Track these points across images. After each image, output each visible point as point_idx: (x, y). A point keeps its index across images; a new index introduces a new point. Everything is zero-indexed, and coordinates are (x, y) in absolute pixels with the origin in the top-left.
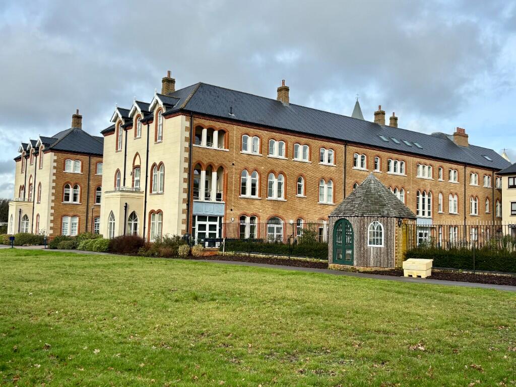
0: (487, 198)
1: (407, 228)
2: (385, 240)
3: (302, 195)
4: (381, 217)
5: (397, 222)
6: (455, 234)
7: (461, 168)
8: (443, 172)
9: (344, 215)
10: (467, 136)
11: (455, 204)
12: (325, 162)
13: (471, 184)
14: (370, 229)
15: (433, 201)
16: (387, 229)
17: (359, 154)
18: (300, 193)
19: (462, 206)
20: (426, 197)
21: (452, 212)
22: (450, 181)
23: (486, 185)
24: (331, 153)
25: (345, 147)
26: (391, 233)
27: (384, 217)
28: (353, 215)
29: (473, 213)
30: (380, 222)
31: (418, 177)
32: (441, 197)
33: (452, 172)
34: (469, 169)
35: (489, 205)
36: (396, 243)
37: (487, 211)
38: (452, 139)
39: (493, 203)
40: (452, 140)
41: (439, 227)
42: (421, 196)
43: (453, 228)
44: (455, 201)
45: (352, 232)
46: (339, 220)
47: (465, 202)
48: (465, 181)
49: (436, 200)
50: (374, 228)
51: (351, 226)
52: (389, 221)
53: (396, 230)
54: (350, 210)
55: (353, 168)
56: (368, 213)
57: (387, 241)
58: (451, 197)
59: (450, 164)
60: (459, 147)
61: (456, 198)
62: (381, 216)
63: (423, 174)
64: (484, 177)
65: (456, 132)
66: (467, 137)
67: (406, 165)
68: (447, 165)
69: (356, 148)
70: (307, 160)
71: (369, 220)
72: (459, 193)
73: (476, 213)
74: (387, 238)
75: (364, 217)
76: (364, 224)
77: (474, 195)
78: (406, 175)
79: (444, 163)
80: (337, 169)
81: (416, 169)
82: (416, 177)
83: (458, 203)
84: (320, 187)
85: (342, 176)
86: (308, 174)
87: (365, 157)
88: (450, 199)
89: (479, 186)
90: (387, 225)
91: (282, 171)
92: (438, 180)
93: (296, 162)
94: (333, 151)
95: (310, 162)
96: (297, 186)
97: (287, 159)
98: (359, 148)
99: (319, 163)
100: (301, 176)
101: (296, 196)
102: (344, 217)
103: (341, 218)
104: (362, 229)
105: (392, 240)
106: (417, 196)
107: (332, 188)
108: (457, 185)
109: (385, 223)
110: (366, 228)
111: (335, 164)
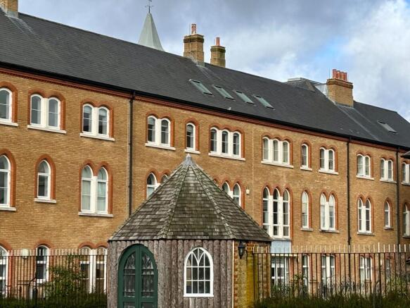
0: (388, 200)
1: (254, 260)
2: (215, 283)
3: (47, 198)
4: (208, 240)
5: (237, 249)
7: (341, 145)
8: (310, 153)
9: (140, 238)
11: (331, 213)
12: (94, 132)
13: (359, 176)
14: (189, 263)
15: (292, 208)
16: (220, 264)
17: (157, 118)
18: (42, 193)
19: (344, 217)
20: (280, 200)
21: (327, 228)
22: (322, 170)
23: (385, 178)
24: (103, 114)
25: (131, 102)
26: (226, 271)
27: (213, 240)
28: (155, 238)
29: (363, 230)
30: (207, 250)
31: (265, 161)
32: (305, 199)
33: (326, 153)
34: (355, 149)
35: (391, 213)
36: (235, 289)
37: (388, 226)
38: (324, 90)
39: (398, 211)
40: (324, 93)
41: (303, 258)
42: (270, 199)
43: (328, 258)
44: (331, 207)
45: (155, 270)
46: (129, 248)
47: (349, 209)
48: (348, 171)
49: (296, 205)
50: (195, 263)
51: (152, 259)
52: (223, 247)
53: (236, 264)
54: (151, 227)
55: (146, 144)
56: (183, 234)
57: (220, 286)
58: (323, 200)
59: (322, 139)
60: (335, 107)
61: (332, 202)
62: (208, 238)
63: (275, 158)
64: (382, 162)
65: (331, 77)
66: (351, 87)
67: (243, 139)
68: (316, 140)
69: (151, 106)
70: (57, 128)
71: (186, 246)
72: (338, 192)
73: (368, 229)
74: (220, 280)
75: (178, 240)
76: (177, 253)
77: (365, 197)
78: (244, 159)
79: (312, 137)
80: (115, 147)
81: (262, 147)
82: (262, 162)
83: (337, 210)
84: (84, 181)
85: (126, 160)
86: (60, 157)
87: (169, 123)
88: (321, 203)
89: (373, 179)
90: (219, 256)
91: (6, 150)
92: (301, 168)
93: (35, 132)
94: (108, 111)
95: (64, 132)
96: (36, 180)
97: (16, 124)
98: (157, 107)
99: (81, 134)
100: (45, 159)
101: (36, 200)
102: (140, 240)
103: (133, 243)
104: (174, 263)
105: (229, 284)
106: (264, 199)
107: (107, 183)
108: (335, 177)
109: (216, 251)
110: (180, 262)
111: (113, 136)
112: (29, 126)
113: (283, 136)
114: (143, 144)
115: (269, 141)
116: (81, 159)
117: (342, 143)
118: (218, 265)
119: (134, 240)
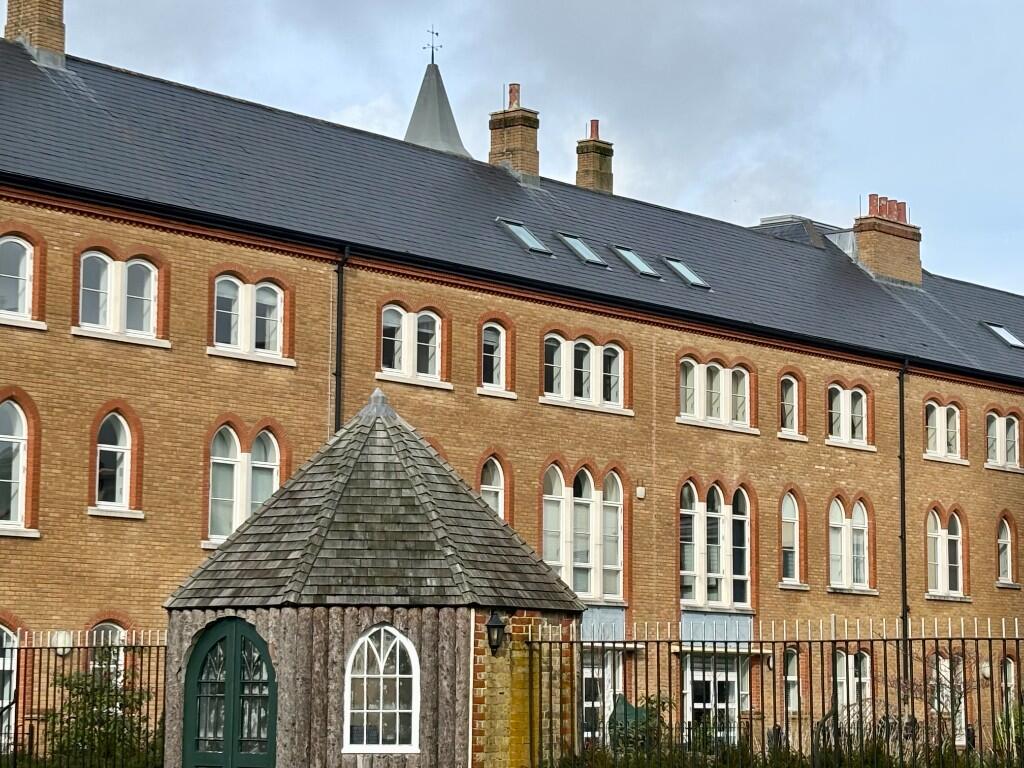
0: (1006, 516)
1: (531, 658)
2: (423, 718)
3: (122, 506)
4: (407, 607)
5: (484, 629)
6: (860, 686)
7: (883, 378)
8: (803, 397)
9: (236, 602)
10: (915, 236)
11: (857, 548)
12: (243, 343)
13: (930, 455)
14: (357, 666)
15: (756, 531)
16: (437, 667)
17: (407, 309)
18: (109, 494)
19: (890, 555)
20: (725, 513)
21: (845, 582)
22: (832, 440)
23: (998, 460)
24: (268, 300)
25: (339, 272)
26: (453, 688)
27: (421, 607)
28: (272, 601)
29: (942, 588)
30: (405, 632)
31: (685, 418)
32: (791, 511)
33: (844, 397)
34: (919, 386)
35: (1015, 548)
36: (477, 733)
37: (1007, 579)
38: (848, 246)
40: (849, 252)
41: (787, 657)
42: (699, 510)
43: (851, 658)
44: (857, 532)
45: (271, 683)
46: (210, 626)
47: (903, 538)
48: (903, 442)
49: (768, 526)
50: (372, 663)
51: (265, 656)
52: (445, 625)
53: (478, 669)
54: (264, 574)
55: (378, 375)
56: (344, 590)
57: (436, 725)
58: (836, 513)
59: (833, 363)
60: (876, 285)
61: (861, 517)
62: (406, 601)
63: (711, 407)
64: (990, 421)
65: (865, 213)
67: (630, 362)
68: (818, 368)
69: (391, 280)
70: (148, 334)
71: (350, 624)
72: (874, 496)
73: (953, 586)
74: (436, 709)
75: (329, 606)
76: (327, 642)
77: (947, 506)
78: (631, 413)
79: (806, 358)
80: (298, 381)
81: (677, 381)
82: (678, 420)
83: (873, 540)
84: (216, 464)
85: (326, 413)
86: (154, 404)
87: (438, 321)
88: (833, 523)
89: (966, 463)
90: (435, 647)
91: (16, 388)
92: (779, 435)
93: (92, 344)
94: (280, 294)
95: (166, 344)
96: (93, 461)
97: (42, 326)
98: (406, 282)
99: (209, 350)
100: (116, 410)
101: (91, 511)
102: (236, 608)
103: (221, 614)
104: (317, 667)
105: (460, 720)
106: (684, 511)
107: (276, 470)
108: (867, 456)
109: (427, 635)
110: (334, 663)
111: (291, 356)
112: (74, 330)
113: (734, 355)
114: (369, 374)
115: (697, 367)
116: (211, 410)
117: (886, 373)
118: (433, 670)
119: (222, 608)
